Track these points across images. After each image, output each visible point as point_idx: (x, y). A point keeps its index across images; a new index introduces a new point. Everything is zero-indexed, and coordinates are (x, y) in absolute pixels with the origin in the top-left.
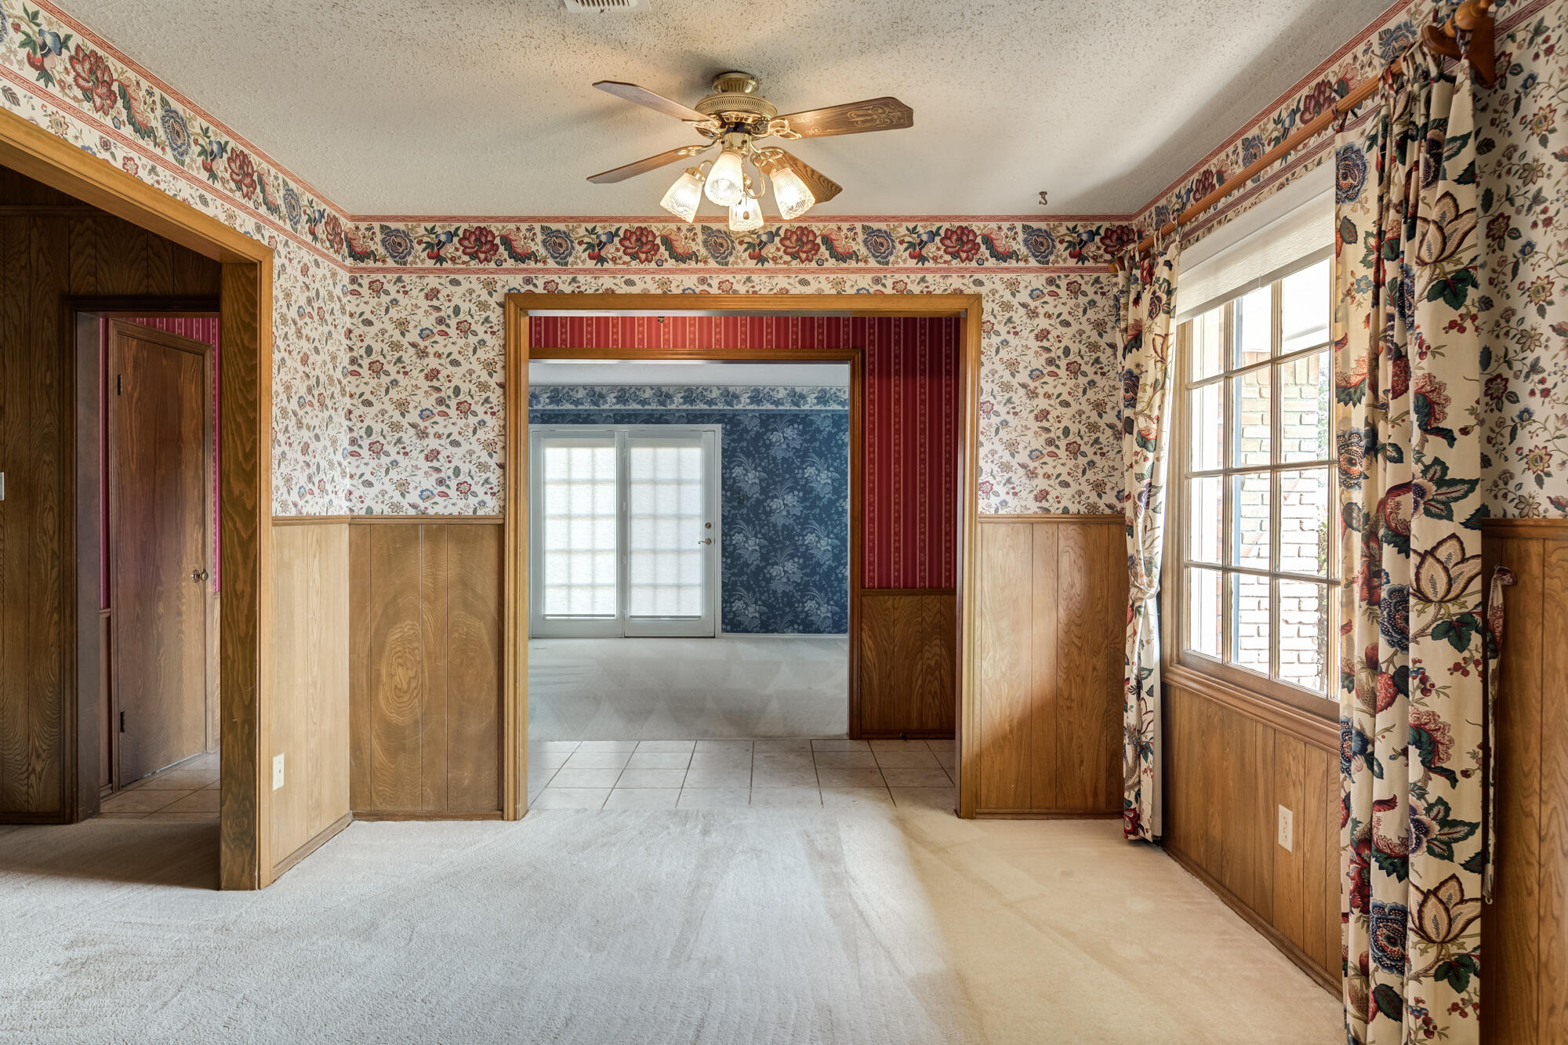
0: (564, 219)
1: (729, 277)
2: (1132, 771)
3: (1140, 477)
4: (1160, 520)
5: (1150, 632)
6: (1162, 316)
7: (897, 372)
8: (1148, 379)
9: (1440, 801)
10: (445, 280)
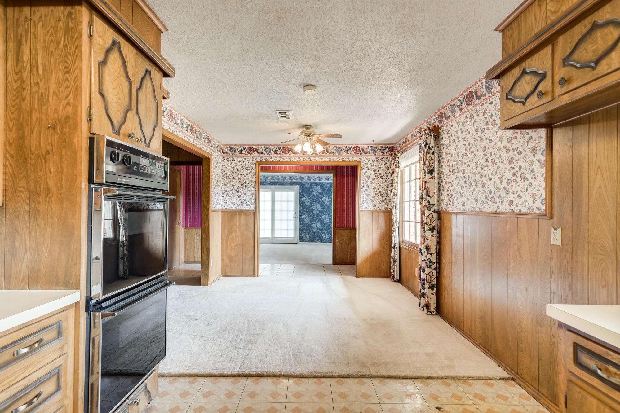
0: (269, 145)
1: (305, 158)
2: (393, 266)
3: (394, 202)
4: (398, 211)
5: (396, 235)
6: (397, 168)
7: (344, 176)
8: (395, 181)
9: (429, 259)
10: (243, 158)
